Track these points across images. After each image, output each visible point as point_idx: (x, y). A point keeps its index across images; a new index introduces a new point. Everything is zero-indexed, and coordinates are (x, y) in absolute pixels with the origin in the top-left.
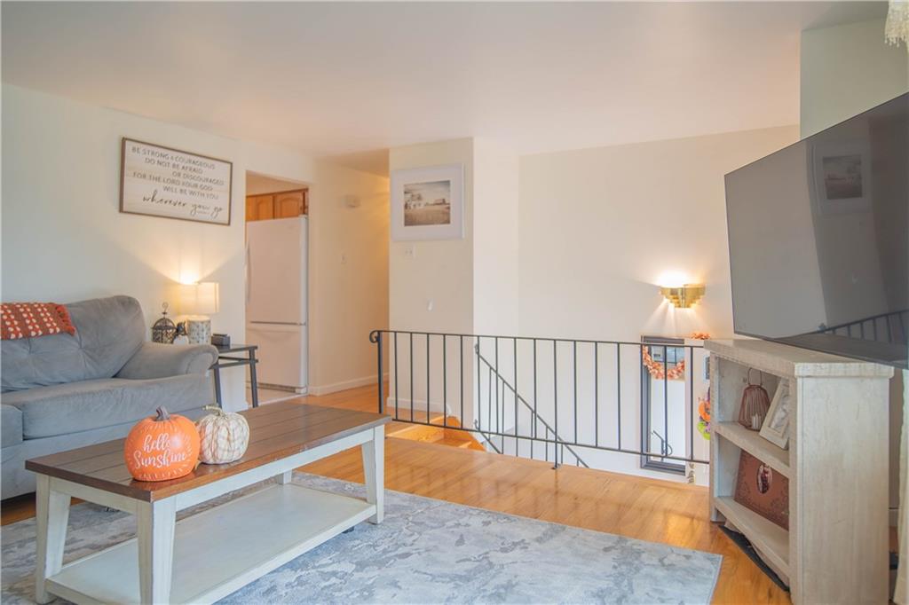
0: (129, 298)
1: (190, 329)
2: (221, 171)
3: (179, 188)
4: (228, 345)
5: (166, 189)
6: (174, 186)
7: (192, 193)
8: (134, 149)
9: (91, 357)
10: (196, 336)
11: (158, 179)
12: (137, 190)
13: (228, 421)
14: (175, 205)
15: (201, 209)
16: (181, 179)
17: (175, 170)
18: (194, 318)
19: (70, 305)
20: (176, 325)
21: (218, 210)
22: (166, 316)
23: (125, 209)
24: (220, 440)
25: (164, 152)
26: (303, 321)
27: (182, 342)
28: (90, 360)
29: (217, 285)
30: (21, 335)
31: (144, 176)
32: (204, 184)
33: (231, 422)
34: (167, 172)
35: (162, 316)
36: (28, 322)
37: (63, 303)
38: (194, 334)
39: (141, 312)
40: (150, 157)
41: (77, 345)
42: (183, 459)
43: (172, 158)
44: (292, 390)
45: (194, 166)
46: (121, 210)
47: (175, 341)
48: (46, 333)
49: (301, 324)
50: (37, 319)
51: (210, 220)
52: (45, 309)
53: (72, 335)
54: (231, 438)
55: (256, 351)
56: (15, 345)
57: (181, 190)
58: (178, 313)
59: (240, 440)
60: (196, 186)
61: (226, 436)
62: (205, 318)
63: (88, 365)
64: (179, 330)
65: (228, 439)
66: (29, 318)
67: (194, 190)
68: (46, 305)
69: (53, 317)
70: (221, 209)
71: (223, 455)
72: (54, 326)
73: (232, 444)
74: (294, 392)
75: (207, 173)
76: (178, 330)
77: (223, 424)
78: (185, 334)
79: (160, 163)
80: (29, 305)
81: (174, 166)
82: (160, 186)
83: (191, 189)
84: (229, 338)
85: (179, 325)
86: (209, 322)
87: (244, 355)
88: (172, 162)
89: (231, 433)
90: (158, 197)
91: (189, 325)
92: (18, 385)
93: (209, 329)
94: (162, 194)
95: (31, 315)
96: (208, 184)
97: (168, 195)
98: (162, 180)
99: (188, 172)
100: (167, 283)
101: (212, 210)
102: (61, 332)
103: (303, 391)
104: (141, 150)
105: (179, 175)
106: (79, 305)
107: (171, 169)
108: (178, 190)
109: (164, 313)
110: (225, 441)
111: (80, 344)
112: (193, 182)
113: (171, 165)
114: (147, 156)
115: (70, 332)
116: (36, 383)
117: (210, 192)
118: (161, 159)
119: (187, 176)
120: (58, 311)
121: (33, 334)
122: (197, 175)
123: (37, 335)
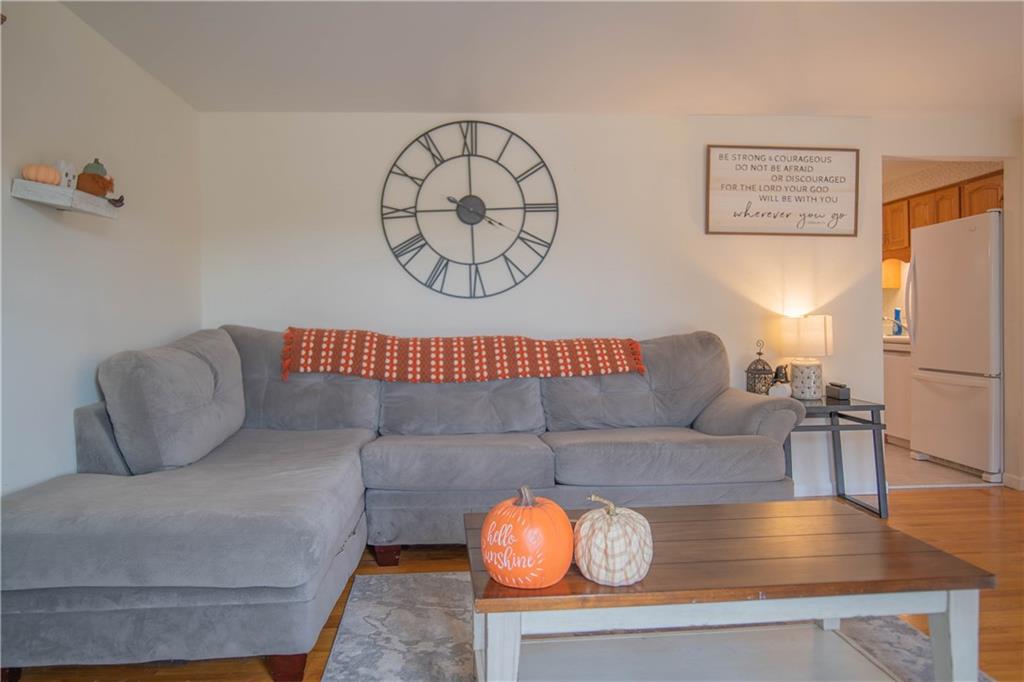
0: (710, 334)
1: (794, 377)
2: (843, 164)
3: (780, 195)
4: (847, 401)
5: (763, 198)
6: (773, 194)
7: (799, 199)
8: (721, 156)
9: (662, 402)
10: (800, 385)
11: (752, 188)
12: (725, 205)
13: (609, 525)
14: (775, 217)
15: (813, 219)
16: (783, 184)
17: (776, 173)
18: (800, 361)
19: (645, 342)
20: (774, 370)
21: (838, 216)
22: (762, 357)
23: (711, 230)
24: (594, 550)
25: (759, 152)
26: (995, 370)
27: (782, 391)
28: (661, 405)
29: (829, 318)
30: (591, 373)
31: (735, 187)
32: (816, 185)
33: (613, 528)
34: (764, 177)
35: (757, 357)
36: (600, 358)
37: (638, 340)
38: (798, 382)
39: (723, 350)
40: (742, 162)
41: (647, 386)
42: (530, 566)
43: (770, 159)
44: (978, 474)
45: (800, 164)
46: (707, 232)
47: (772, 389)
48: (615, 371)
49: (990, 376)
50: (609, 356)
51: (826, 232)
52: (620, 346)
53: (642, 375)
54: (609, 552)
55: (882, 412)
56: (586, 382)
57: (784, 198)
58: (781, 355)
59: (625, 558)
60: (805, 189)
61: (603, 546)
62: (814, 362)
63: (658, 410)
64: (779, 376)
65: (605, 552)
66: (602, 355)
67: (801, 194)
68: (622, 342)
69: (626, 355)
70: (842, 215)
71: (598, 574)
72: (624, 366)
73: (611, 561)
74: (981, 477)
75: (820, 169)
76: (776, 376)
77: (601, 528)
78: (787, 381)
79: (754, 168)
80: (606, 341)
81: (773, 168)
82: (754, 196)
83: (797, 194)
84: (849, 389)
85: (779, 369)
86: (819, 367)
87: (867, 415)
88: (770, 164)
89: (609, 544)
90: (751, 212)
91: (792, 370)
92: (588, 424)
93: (819, 377)
94: (759, 206)
95: (605, 352)
96: (822, 185)
97: (764, 206)
98: (757, 187)
99: (793, 173)
100: (768, 317)
101: (828, 218)
102: (630, 371)
103: (994, 479)
104: (730, 157)
105: (781, 178)
106: (656, 342)
107: (769, 173)
108: (780, 198)
109: (760, 354)
110: (601, 554)
111: (650, 386)
112: (800, 184)
113: (769, 168)
114: (737, 162)
115: (640, 372)
116: (604, 424)
117: (826, 195)
118: (756, 163)
119: (792, 179)
120: (631, 347)
121: (603, 371)
122: (806, 174)
123: (606, 373)
